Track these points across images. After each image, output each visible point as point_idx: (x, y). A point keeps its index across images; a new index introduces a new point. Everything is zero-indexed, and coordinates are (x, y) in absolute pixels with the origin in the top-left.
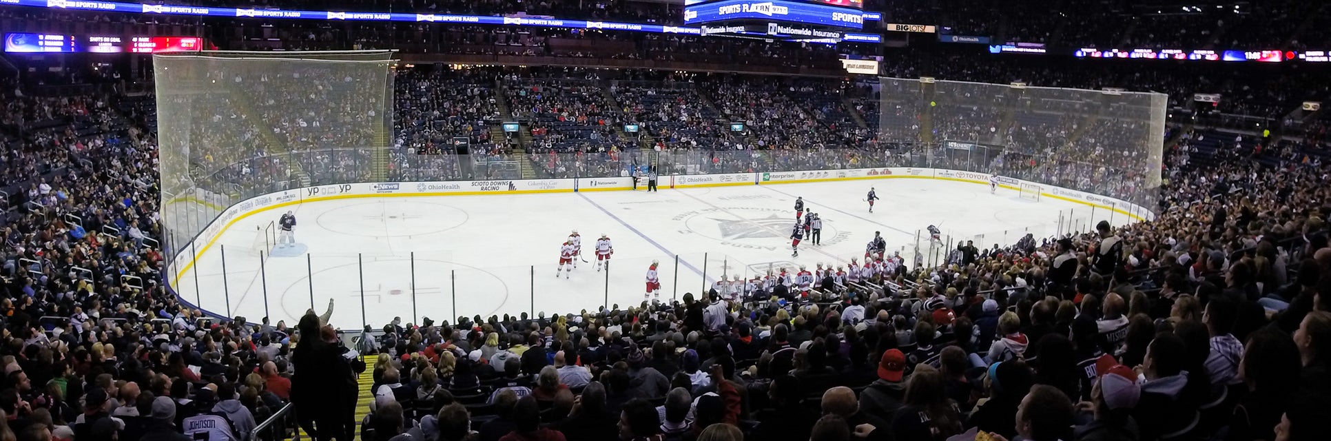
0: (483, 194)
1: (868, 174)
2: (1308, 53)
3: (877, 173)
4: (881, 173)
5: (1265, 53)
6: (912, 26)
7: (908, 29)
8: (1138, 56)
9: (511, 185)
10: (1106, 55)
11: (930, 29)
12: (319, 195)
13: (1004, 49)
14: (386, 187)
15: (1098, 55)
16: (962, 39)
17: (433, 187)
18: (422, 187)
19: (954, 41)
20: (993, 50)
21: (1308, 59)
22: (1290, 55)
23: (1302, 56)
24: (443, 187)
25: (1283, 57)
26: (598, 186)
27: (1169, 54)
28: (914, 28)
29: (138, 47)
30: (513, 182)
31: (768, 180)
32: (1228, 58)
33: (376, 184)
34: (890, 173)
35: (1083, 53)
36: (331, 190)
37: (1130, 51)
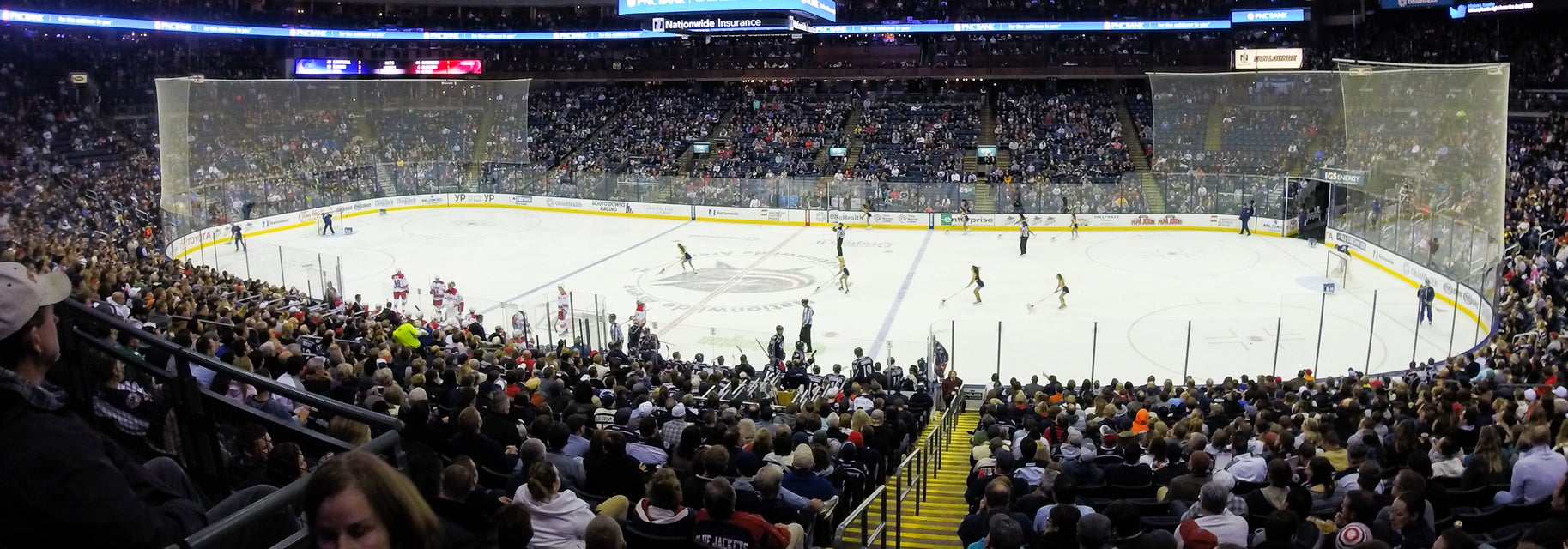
1: (1134, 222)
3: (1152, 222)
4: (1160, 222)
9: (628, 207)
12: (466, 201)
14: (521, 199)
17: (559, 203)
18: (550, 203)
24: (567, 204)
26: (717, 216)
29: (421, 69)
30: (630, 204)
31: (950, 224)
33: (514, 196)
34: (1179, 222)
36: (476, 198)
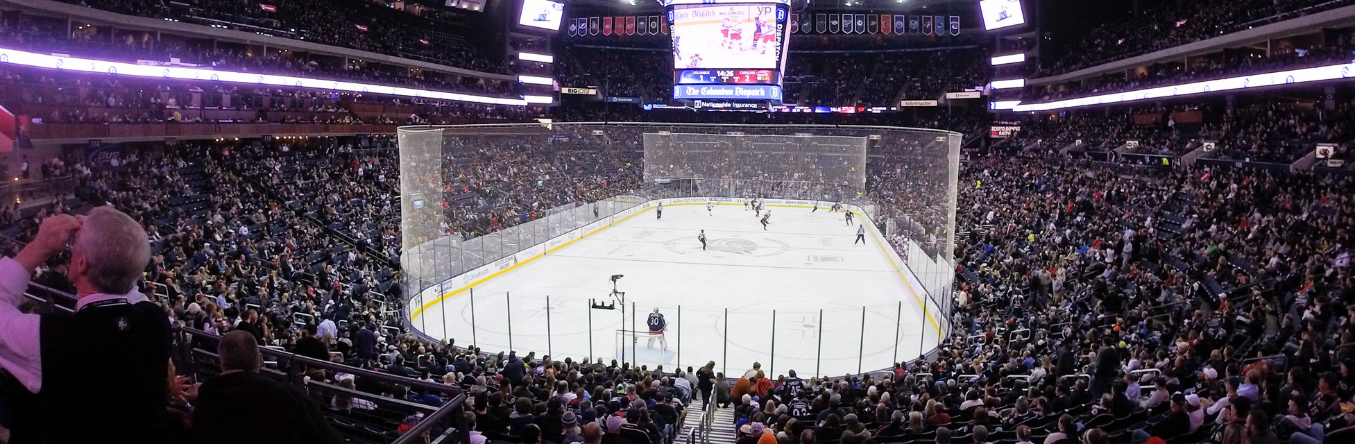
0: (503, 272)
2: (874, 108)
5: (844, 108)
6: (579, 89)
7: (577, 92)
9: (516, 260)
11: (592, 92)
13: (655, 107)
16: (620, 99)
19: (615, 101)
20: (646, 108)
21: (871, 111)
22: (861, 109)
23: (869, 110)
25: (857, 110)
32: (818, 111)
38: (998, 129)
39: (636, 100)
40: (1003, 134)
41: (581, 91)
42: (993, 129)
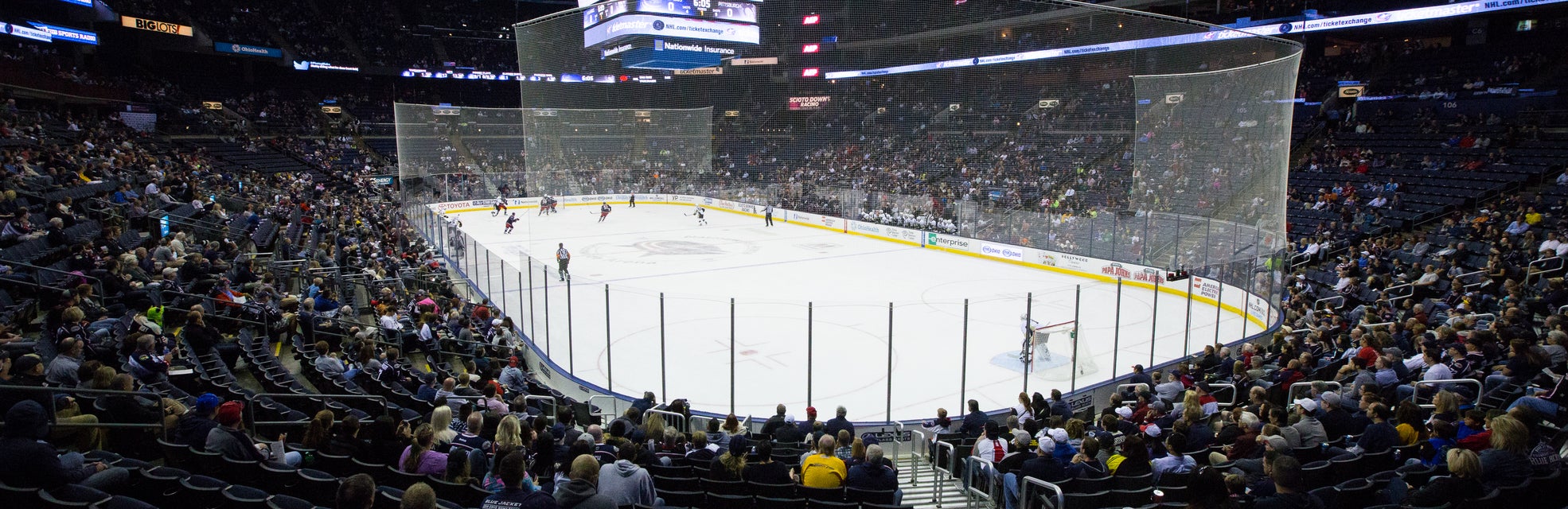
2: (641, 77)
5: (600, 77)
6: (159, 23)
7: (154, 27)
8: (476, 77)
10: (439, 75)
11: (186, 31)
13: (312, 66)
15: (429, 75)
16: (245, 49)
19: (235, 51)
20: (297, 66)
21: (641, 81)
22: (623, 79)
23: (635, 79)
25: (616, 79)
27: (509, 76)
28: (164, 28)
35: (411, 72)
37: (467, 73)
38: (799, 100)
39: (276, 53)
40: (806, 105)
41: (163, 27)
42: (792, 100)
